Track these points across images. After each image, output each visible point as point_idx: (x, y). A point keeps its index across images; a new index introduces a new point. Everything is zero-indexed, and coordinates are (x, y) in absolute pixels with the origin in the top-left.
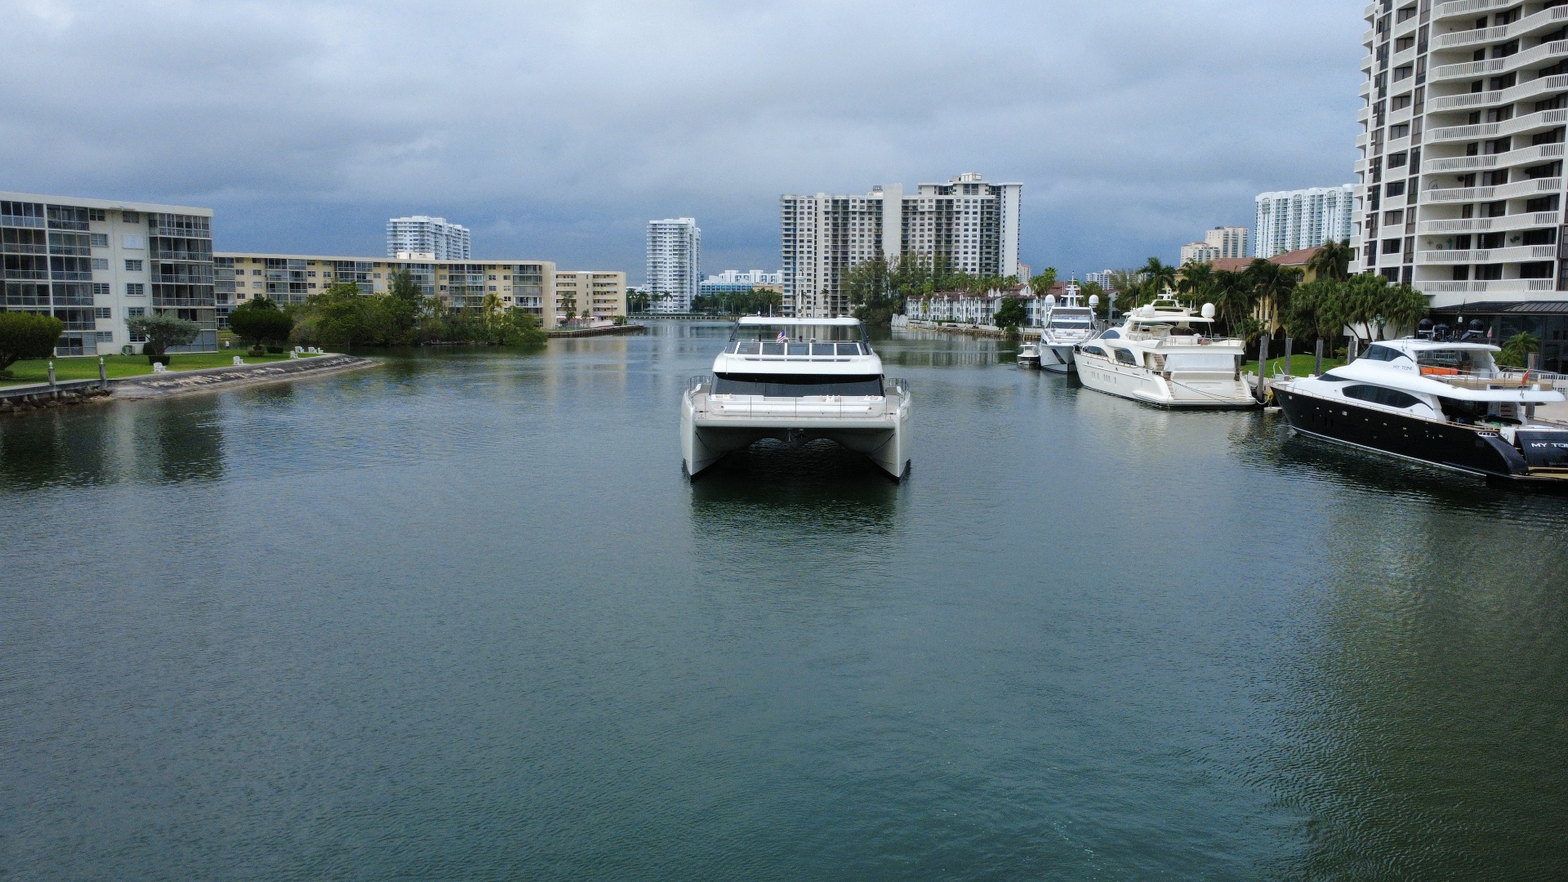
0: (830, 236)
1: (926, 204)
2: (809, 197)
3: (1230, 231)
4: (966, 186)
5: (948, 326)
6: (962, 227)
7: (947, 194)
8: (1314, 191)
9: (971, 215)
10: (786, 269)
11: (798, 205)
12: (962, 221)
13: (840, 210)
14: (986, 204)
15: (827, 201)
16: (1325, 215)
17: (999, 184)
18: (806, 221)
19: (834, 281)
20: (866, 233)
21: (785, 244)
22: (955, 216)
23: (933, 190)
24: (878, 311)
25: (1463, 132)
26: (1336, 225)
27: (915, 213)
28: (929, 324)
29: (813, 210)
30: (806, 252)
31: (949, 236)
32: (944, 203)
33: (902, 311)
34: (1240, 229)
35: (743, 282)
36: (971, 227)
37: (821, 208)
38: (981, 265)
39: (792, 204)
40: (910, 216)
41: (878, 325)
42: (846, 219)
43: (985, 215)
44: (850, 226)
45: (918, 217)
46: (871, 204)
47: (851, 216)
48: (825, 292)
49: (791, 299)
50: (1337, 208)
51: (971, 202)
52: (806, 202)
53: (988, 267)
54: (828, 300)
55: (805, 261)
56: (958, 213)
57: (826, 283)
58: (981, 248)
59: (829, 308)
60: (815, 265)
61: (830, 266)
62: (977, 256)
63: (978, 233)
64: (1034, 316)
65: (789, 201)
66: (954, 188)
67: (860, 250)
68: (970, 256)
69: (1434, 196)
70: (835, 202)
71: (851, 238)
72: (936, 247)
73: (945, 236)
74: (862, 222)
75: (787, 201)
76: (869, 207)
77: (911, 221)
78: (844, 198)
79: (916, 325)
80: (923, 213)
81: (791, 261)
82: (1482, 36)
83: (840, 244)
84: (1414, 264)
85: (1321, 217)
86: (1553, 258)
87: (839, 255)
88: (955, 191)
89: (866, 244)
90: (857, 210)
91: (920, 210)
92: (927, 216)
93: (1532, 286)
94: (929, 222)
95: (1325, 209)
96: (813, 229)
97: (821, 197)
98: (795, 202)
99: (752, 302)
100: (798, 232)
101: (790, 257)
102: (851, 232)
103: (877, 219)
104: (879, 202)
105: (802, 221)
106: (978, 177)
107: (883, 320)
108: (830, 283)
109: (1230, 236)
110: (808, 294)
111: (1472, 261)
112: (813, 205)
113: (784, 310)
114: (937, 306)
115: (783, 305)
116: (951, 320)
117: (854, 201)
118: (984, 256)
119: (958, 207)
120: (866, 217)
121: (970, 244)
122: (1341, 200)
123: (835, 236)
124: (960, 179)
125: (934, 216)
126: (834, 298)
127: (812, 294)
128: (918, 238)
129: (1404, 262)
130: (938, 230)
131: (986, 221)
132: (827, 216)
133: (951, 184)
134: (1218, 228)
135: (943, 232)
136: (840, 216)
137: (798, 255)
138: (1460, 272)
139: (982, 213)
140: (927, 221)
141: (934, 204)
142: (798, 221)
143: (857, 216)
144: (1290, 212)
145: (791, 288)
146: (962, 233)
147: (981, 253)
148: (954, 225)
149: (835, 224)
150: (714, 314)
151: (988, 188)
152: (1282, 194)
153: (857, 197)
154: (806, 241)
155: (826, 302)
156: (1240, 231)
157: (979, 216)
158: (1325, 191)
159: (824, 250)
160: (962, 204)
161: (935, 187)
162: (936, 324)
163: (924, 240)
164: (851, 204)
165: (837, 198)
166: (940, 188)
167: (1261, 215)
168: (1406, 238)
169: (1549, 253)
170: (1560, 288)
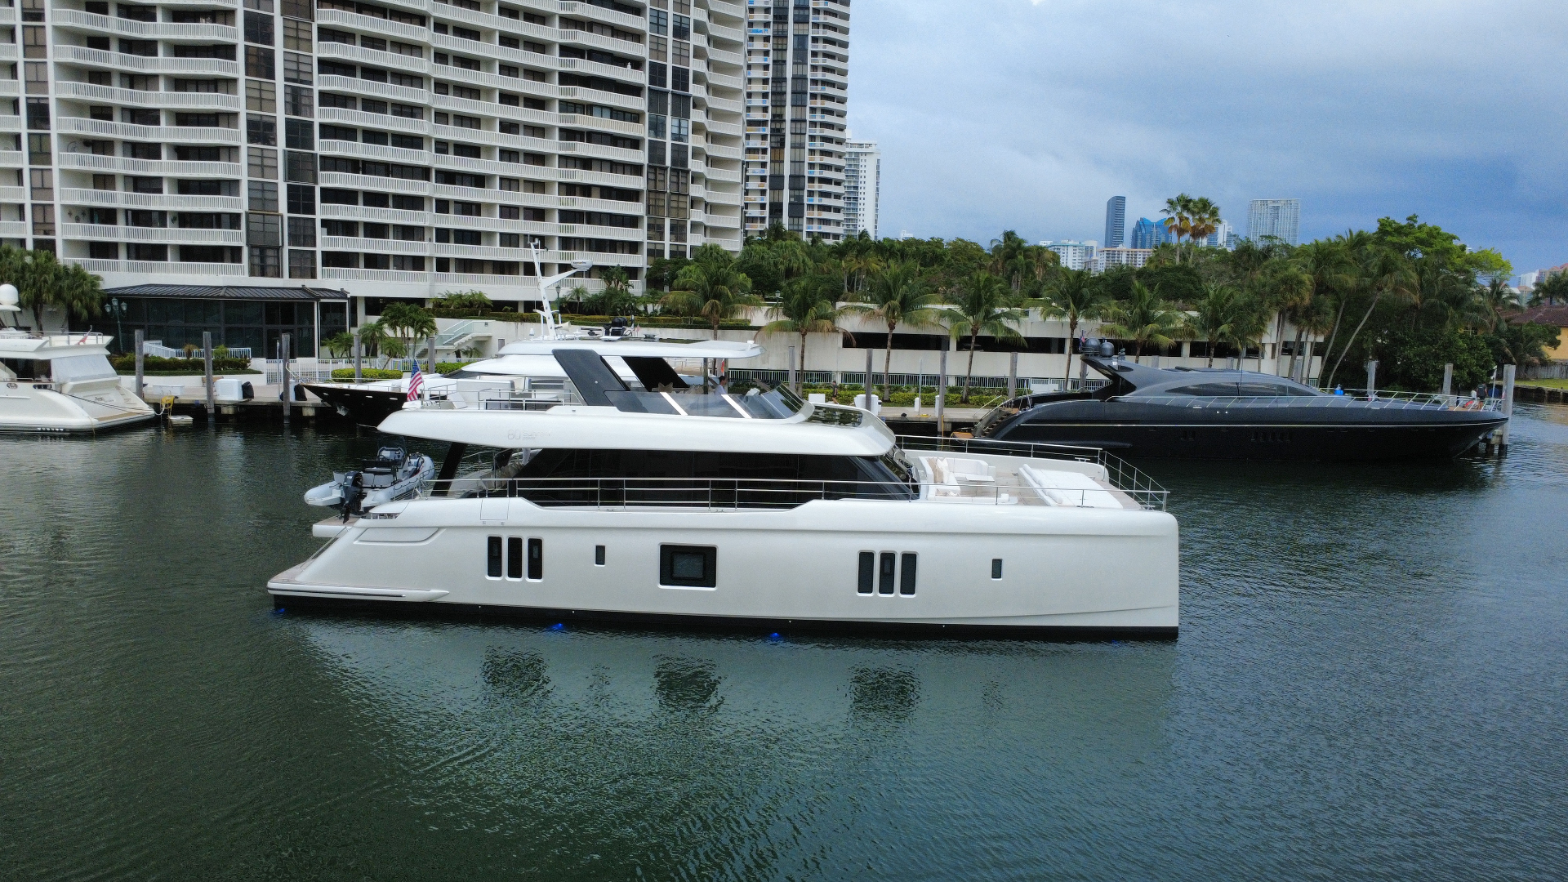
25: (90, 92)
69: (75, 161)
84: (58, 238)
86: (242, 244)
93: (224, 271)
111: (121, 239)
138: (106, 250)
168: (33, 206)
169: (239, 238)
170: (252, 274)
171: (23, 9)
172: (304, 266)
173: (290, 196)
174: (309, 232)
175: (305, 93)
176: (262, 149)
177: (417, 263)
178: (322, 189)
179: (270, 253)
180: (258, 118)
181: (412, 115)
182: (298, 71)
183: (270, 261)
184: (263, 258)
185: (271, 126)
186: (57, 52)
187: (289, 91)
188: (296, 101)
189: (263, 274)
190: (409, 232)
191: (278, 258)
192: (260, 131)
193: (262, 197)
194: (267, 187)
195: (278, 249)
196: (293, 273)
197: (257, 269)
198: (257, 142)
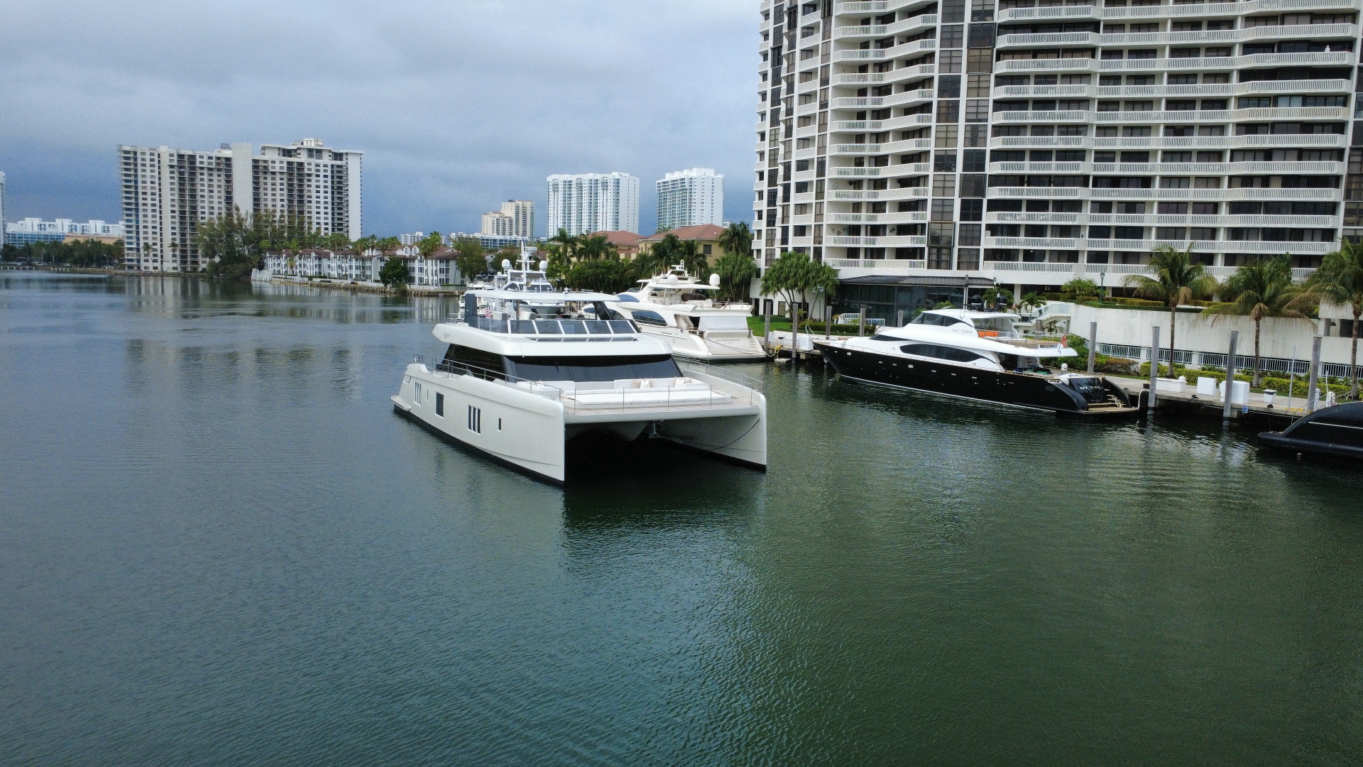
0: (177, 190)
1: (277, 165)
2: (150, 149)
3: (520, 203)
4: (310, 151)
5: (321, 281)
6: (313, 189)
7: (291, 156)
8: (591, 176)
9: (322, 178)
10: (127, 221)
11: (139, 156)
12: (313, 183)
13: (187, 164)
14: (335, 169)
15: (171, 155)
16: (600, 195)
17: (341, 151)
18: (148, 173)
19: (183, 235)
20: (215, 189)
21: (124, 195)
22: (307, 178)
23: (277, 152)
24: (235, 265)
25: (852, 149)
26: (609, 204)
27: (265, 173)
28: (298, 279)
29: (156, 163)
30: (149, 205)
31: (301, 196)
32: (295, 166)
33: (261, 267)
34: (529, 203)
35: (49, 231)
36: (322, 190)
37: (165, 161)
38: (333, 224)
39: (132, 155)
40: (261, 175)
41: (237, 279)
42: (193, 174)
43: (336, 180)
44: (198, 181)
45: (269, 176)
46: (219, 161)
47: (199, 171)
48: (174, 245)
49: (135, 252)
50: (609, 191)
51: (322, 166)
52: (148, 153)
53: (340, 227)
54: (178, 253)
55: (150, 214)
56: (309, 175)
57: (174, 237)
58: (333, 209)
59: (179, 262)
60: (161, 218)
61: (177, 220)
62: (330, 216)
63: (329, 195)
64: (417, 275)
65: (128, 152)
66: (298, 151)
67: (210, 207)
68: (322, 215)
69: (838, 195)
70: (181, 156)
71: (199, 193)
72: (289, 206)
73: (297, 196)
74: (211, 178)
75: (125, 152)
76: (218, 164)
77: (262, 180)
78: (191, 153)
79: (282, 280)
80: (273, 173)
81: (133, 212)
82: (865, 79)
83: (187, 198)
84: (824, 246)
85: (597, 197)
86: (924, 245)
87: (187, 209)
88: (300, 154)
89: (216, 200)
90: (205, 165)
91: (271, 170)
92: (278, 176)
93: (912, 265)
94: (280, 183)
95: (600, 191)
96: (157, 181)
97: (164, 150)
98: (135, 153)
99: (76, 254)
100: (140, 184)
101: (132, 210)
102: (199, 187)
103: (226, 175)
104: (228, 159)
105: (144, 173)
106: (320, 143)
107: (242, 275)
108: (178, 236)
109: (521, 208)
110: (154, 247)
111: (862, 245)
112: (156, 157)
113: (127, 263)
114: (302, 262)
115: (126, 257)
116: (319, 275)
117: (201, 157)
118: (336, 216)
119: (309, 169)
120: (215, 173)
121: (322, 205)
122: (611, 184)
123: (182, 190)
124: (302, 144)
125: (285, 177)
126: (183, 251)
127: (158, 247)
128: (269, 197)
129: (814, 243)
130: (290, 191)
131: (336, 185)
132: (172, 170)
133: (295, 147)
134: (510, 201)
135: (295, 193)
136: (187, 171)
137: (141, 207)
138: (853, 253)
139: (333, 177)
140: (278, 181)
141: (285, 165)
142: (140, 173)
143: (205, 171)
144: (574, 191)
145: (134, 240)
146: (314, 194)
147: (333, 214)
148: (305, 186)
149: (181, 178)
150: (30, 265)
151: (331, 154)
152: (567, 177)
153: (205, 153)
154: (149, 194)
155: (174, 256)
156: (528, 204)
157: (329, 179)
158: (599, 177)
159: (169, 203)
160: (313, 167)
161: (279, 149)
162: (306, 279)
163: (276, 201)
164: (198, 160)
165: (182, 152)
166: (284, 150)
167: (551, 193)
168: (815, 225)
169: (921, 241)
170: (929, 267)
171: (820, 102)
172: (969, 261)
173: (962, 208)
174: (976, 234)
175: (981, 129)
176: (945, 175)
177: (1072, 256)
178: (989, 201)
179: (944, 251)
180: (943, 153)
181: (1077, 133)
182: (977, 113)
183: (944, 258)
184: (939, 255)
185: (953, 158)
186: (834, 126)
187: (969, 129)
188: (975, 135)
189: (938, 267)
190: (1065, 231)
191: (950, 255)
192: (944, 163)
193: (942, 209)
194: (946, 203)
195: (950, 249)
196: (962, 266)
197: (934, 264)
198: (941, 170)
